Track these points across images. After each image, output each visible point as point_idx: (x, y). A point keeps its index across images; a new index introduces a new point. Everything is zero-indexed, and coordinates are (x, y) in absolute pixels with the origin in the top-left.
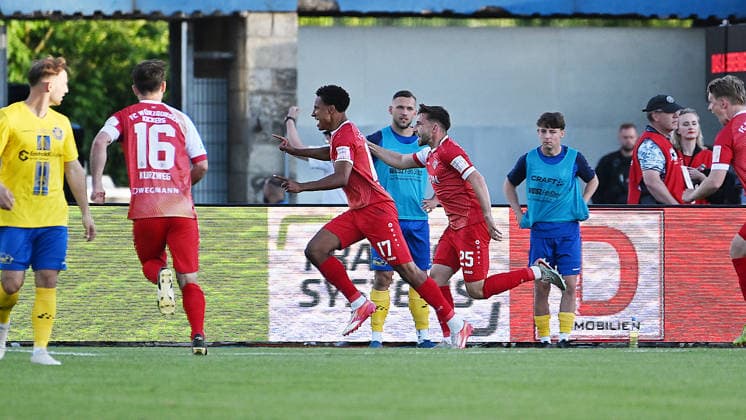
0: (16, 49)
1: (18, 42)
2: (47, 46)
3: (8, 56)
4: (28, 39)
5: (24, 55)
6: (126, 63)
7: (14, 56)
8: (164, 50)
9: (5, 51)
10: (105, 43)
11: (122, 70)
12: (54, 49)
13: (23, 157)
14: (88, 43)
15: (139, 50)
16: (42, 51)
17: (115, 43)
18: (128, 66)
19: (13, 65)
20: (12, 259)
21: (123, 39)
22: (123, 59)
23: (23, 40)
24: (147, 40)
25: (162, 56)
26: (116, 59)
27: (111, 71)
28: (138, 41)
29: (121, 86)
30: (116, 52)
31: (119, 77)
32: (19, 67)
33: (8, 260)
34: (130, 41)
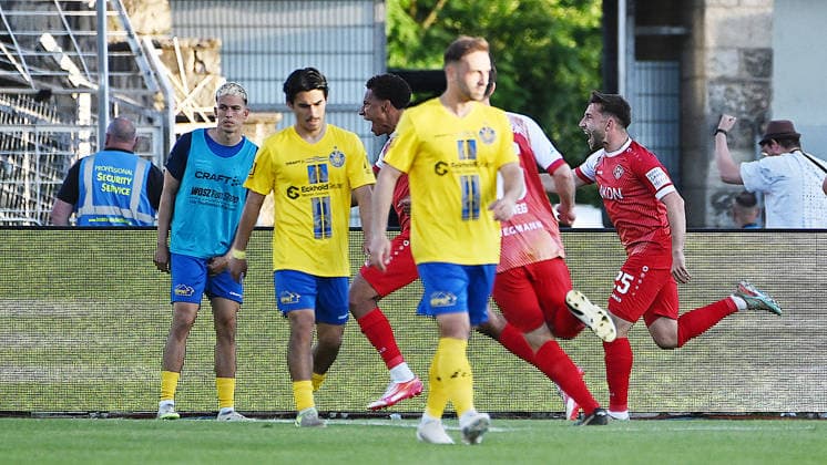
0: (398, 23)
1: (401, 15)
2: (440, 18)
3: (388, 32)
4: (414, 10)
5: (409, 31)
6: (545, 42)
7: (395, 32)
8: (596, 24)
9: (383, 26)
10: (517, 14)
11: (540, 49)
12: (448, 22)
13: (441, 171)
14: (494, 14)
15: (563, 24)
16: (433, 25)
17: (530, 15)
18: (547, 46)
19: (394, 45)
20: (455, 298)
21: (541, 9)
22: (540, 36)
23: (407, 11)
24: (572, 11)
25: (594, 31)
26: (532, 37)
27: (525, 53)
28: (561, 12)
29: (537, 72)
30: (531, 26)
31: (535, 60)
32: (402, 46)
33: (451, 301)
34: (551, 11)
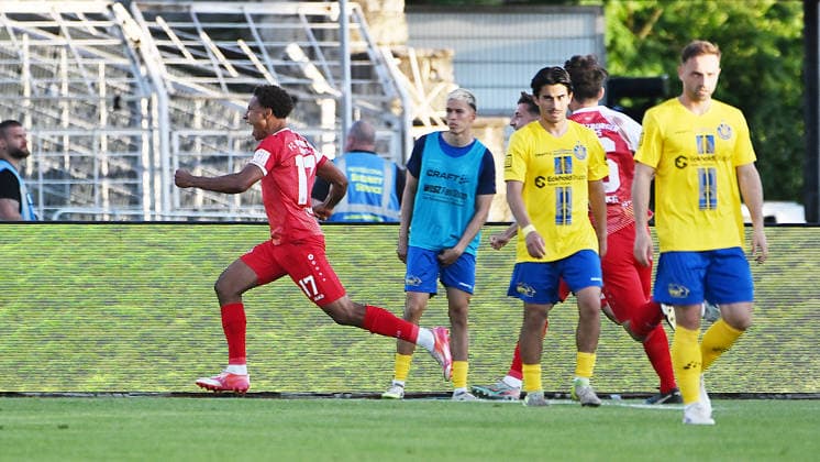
0: (616, 34)
1: (620, 27)
2: (654, 30)
3: (607, 42)
4: (631, 22)
5: (627, 42)
6: (752, 51)
7: (613, 42)
8: (799, 35)
9: (602, 36)
10: (727, 26)
11: (747, 59)
12: (663, 34)
13: (681, 164)
14: (706, 26)
15: (767, 35)
16: (648, 37)
17: (739, 26)
18: (753, 56)
19: (613, 55)
20: (687, 291)
21: (748, 22)
22: (747, 46)
23: (625, 23)
24: (777, 23)
25: (796, 41)
26: (739, 46)
27: (733, 62)
28: (766, 24)
29: (745, 79)
30: (739, 37)
31: (743, 69)
32: (620, 56)
33: (683, 293)
34: (757, 24)
